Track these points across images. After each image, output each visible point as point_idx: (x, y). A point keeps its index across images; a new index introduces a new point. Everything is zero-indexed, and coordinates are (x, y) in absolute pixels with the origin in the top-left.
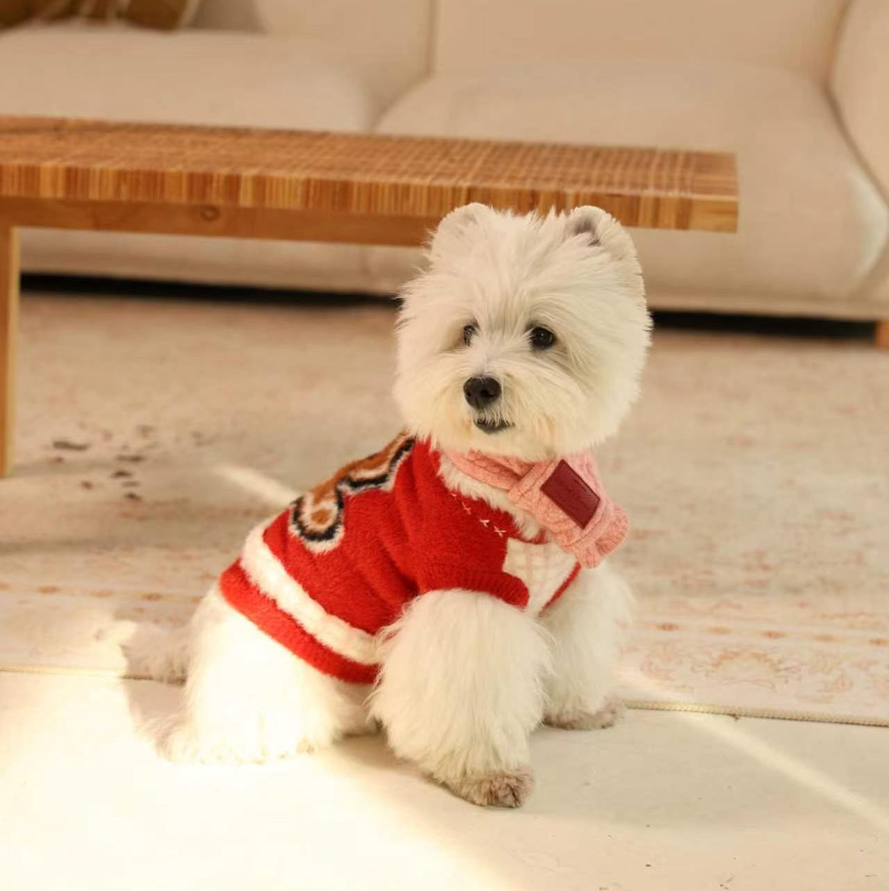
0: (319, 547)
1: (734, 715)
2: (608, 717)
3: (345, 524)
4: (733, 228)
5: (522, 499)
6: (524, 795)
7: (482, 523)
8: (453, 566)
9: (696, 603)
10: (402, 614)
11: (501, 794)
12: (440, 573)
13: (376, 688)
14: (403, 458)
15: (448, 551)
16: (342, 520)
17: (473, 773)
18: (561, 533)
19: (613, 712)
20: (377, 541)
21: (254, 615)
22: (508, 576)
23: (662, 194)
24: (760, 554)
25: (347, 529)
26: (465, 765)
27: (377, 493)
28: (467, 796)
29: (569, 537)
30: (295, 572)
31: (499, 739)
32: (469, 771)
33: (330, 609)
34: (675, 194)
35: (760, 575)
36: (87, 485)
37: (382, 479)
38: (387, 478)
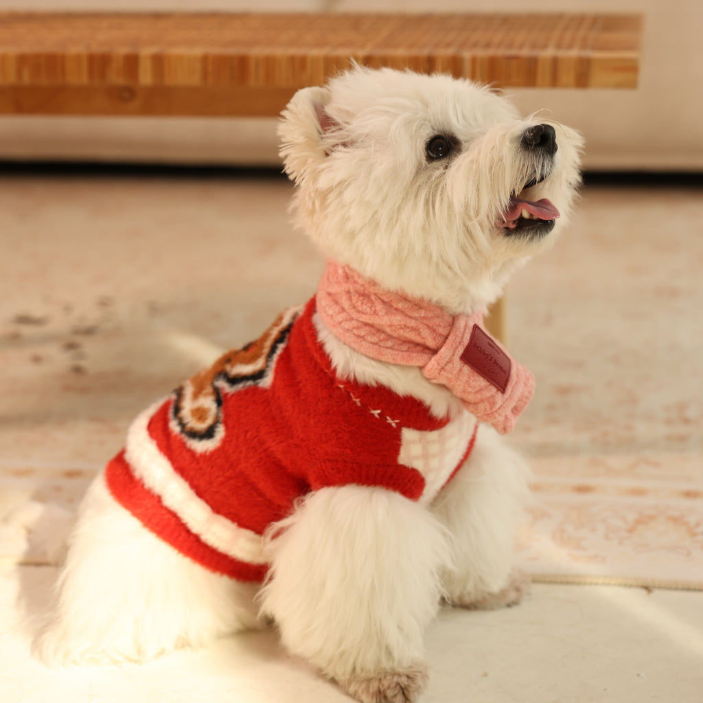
0: (201, 446)
1: (647, 588)
2: (512, 596)
3: (226, 423)
4: (632, 85)
5: (443, 372)
6: (416, 693)
7: (373, 414)
8: (345, 462)
9: (616, 461)
10: (294, 510)
11: (390, 693)
12: (333, 469)
13: (266, 584)
14: (279, 351)
15: (338, 447)
16: (222, 419)
17: (362, 670)
18: (482, 401)
19: (518, 590)
20: (259, 440)
21: (139, 511)
22: (403, 467)
23: (562, 54)
24: (682, 407)
25: (227, 428)
26: (354, 663)
27: (255, 389)
28: (355, 694)
29: (493, 404)
30: (181, 470)
31: (393, 637)
32: (358, 670)
33: (218, 508)
34: (574, 53)
35: (681, 429)
36: (37, 359)
37: (260, 375)
38: (265, 374)
